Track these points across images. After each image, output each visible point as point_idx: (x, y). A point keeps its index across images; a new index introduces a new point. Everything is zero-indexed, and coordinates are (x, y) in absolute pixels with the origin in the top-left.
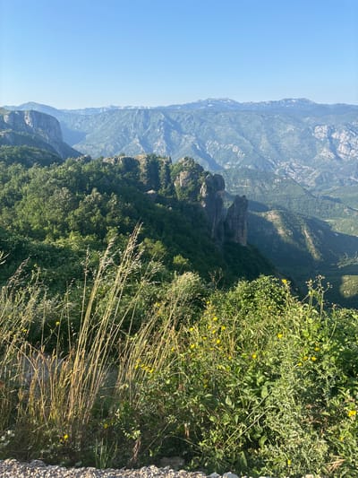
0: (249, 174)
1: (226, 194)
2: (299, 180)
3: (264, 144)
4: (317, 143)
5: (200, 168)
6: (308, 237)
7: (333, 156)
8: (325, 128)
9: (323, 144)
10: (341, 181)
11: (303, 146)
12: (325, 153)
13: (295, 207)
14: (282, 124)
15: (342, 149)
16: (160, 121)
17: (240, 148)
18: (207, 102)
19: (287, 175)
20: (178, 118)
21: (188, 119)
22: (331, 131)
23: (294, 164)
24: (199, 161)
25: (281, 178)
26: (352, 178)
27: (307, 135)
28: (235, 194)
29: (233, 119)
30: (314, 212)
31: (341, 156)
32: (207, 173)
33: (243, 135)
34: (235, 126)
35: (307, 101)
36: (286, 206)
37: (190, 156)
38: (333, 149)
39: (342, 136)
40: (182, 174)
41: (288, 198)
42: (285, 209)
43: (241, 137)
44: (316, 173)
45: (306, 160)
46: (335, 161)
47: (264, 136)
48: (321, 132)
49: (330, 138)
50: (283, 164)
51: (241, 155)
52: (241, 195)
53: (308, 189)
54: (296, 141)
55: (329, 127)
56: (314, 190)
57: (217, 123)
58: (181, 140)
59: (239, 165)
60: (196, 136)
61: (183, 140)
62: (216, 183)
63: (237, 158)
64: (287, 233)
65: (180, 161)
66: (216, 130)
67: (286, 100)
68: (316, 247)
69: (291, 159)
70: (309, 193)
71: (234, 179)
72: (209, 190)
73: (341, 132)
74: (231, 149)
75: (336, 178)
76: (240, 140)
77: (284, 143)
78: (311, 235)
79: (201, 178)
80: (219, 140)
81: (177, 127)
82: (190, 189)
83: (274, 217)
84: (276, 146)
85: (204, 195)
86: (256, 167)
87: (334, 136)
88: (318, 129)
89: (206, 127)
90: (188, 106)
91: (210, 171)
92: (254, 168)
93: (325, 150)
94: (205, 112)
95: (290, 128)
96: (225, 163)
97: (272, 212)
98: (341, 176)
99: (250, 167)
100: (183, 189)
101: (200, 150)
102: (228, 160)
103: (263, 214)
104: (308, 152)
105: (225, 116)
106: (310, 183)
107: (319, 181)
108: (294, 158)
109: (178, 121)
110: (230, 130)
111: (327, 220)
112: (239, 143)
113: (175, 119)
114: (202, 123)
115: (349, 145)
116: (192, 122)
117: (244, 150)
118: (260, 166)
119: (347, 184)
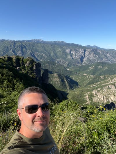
0: (48, 62)
1: (42, 68)
2: (63, 65)
3: (52, 54)
4: (67, 54)
5: (33, 61)
7: (71, 58)
8: (69, 50)
9: (69, 54)
10: (74, 65)
11: (63, 55)
12: (69, 57)
13: (62, 73)
14: (57, 48)
15: (74, 56)
16: (19, 45)
17: (45, 54)
18: (35, 40)
19: (59, 63)
20: (25, 45)
21: (29, 45)
22: (71, 51)
24: (33, 58)
26: (77, 64)
27: (64, 51)
28: (44, 68)
29: (43, 46)
30: (67, 74)
31: (73, 58)
32: (36, 62)
33: (46, 51)
34: (44, 48)
35: (64, 42)
36: (59, 72)
37: (30, 57)
38: (71, 56)
40: (27, 62)
41: (60, 70)
42: (59, 73)
43: (45, 52)
44: (67, 63)
45: (64, 59)
47: (52, 51)
49: (70, 53)
50: (58, 60)
51: (46, 57)
52: (46, 69)
54: (61, 54)
57: (38, 47)
58: (26, 51)
59: (45, 60)
60: (31, 50)
61: (27, 51)
62: (39, 65)
63: (44, 58)
64: (60, 80)
65: (27, 58)
66: (38, 49)
67: (58, 41)
68: (68, 84)
69: (60, 59)
70: (65, 68)
71: (44, 64)
72: (36, 67)
73: (73, 51)
74: (43, 55)
75: (72, 64)
77: (58, 54)
78: (67, 80)
79: (34, 64)
80: (39, 52)
81: (25, 47)
82: (30, 67)
83: (56, 75)
84: (56, 54)
85: (35, 68)
87: (71, 52)
88: (67, 50)
89: (35, 48)
90: (28, 41)
91: (37, 61)
94: (34, 43)
95: (60, 49)
96: (41, 59)
97: (55, 74)
98: (74, 64)
99: (48, 60)
100: (28, 67)
101: (33, 55)
102: (42, 58)
103: (53, 74)
104: (65, 57)
105: (40, 45)
106: (66, 66)
107: (68, 65)
108: (61, 58)
109: (25, 46)
110: (42, 49)
111: (71, 76)
112: (45, 53)
113: (24, 45)
114: (33, 47)
115: (75, 55)
116: (30, 46)
117: (46, 55)
118: (51, 60)
119: (75, 66)
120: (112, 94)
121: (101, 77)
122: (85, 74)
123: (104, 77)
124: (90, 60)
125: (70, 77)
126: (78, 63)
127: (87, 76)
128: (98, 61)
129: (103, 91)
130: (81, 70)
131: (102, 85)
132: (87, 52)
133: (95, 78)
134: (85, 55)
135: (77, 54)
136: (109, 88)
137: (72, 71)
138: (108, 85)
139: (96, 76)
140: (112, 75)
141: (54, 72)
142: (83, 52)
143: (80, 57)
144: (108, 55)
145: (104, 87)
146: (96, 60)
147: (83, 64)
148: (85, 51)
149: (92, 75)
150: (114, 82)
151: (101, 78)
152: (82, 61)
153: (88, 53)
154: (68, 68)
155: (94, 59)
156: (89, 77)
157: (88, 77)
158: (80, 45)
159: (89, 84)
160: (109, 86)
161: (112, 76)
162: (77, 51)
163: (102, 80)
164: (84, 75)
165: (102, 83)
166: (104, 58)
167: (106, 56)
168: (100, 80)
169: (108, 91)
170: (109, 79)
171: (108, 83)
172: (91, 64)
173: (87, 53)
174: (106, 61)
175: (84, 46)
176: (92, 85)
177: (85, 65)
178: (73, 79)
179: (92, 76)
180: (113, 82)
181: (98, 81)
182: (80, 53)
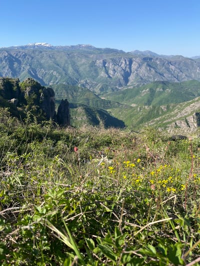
0: (66, 88)
1: (55, 100)
2: (91, 89)
3: (70, 70)
4: (99, 69)
6: (99, 119)
7: (107, 76)
8: (101, 61)
9: (102, 69)
10: (112, 89)
11: (92, 71)
13: (91, 105)
14: (79, 59)
15: (111, 72)
16: (5, 57)
17: (57, 72)
18: (34, 45)
19: (85, 87)
20: (17, 55)
21: (24, 56)
22: (104, 63)
23: (88, 81)
25: (82, 89)
26: (117, 87)
27: (93, 65)
29: (51, 56)
30: (101, 107)
31: (111, 76)
32: (43, 88)
33: (58, 65)
34: (53, 60)
35: (91, 46)
36: (87, 104)
38: (107, 72)
39: (110, 66)
40: (28, 88)
41: (88, 100)
42: (86, 106)
43: (57, 66)
44: (100, 85)
45: (94, 78)
46: (108, 78)
47: (70, 66)
48: (100, 63)
49: (104, 66)
50: (82, 81)
51: (59, 77)
52: (64, 99)
53: (97, 94)
54: (88, 69)
55: (103, 61)
56: (100, 95)
57: (42, 58)
58: (20, 69)
59: (58, 82)
60: (30, 65)
61: (22, 68)
63: (57, 78)
64: (89, 119)
65: (25, 81)
66: (42, 62)
67: (80, 45)
69: (86, 79)
70: (97, 96)
72: (45, 97)
73: (109, 63)
74: (52, 73)
75: (109, 87)
76: (57, 68)
77: (81, 69)
78: (101, 118)
79: (40, 90)
80: (44, 68)
81: (17, 60)
82: (34, 97)
83: (81, 110)
84: (77, 71)
86: (68, 83)
87: (106, 65)
88: (98, 62)
89: (35, 60)
90: (22, 48)
91: (44, 86)
92: (66, 84)
93: (103, 73)
94: (33, 52)
95: (84, 61)
96: (49, 81)
97: (80, 108)
98: (112, 86)
99: (64, 83)
101: (33, 74)
102: (51, 80)
103: (75, 109)
104: (94, 74)
105: (46, 54)
106: (97, 91)
107: (102, 89)
108: (88, 77)
109: (17, 57)
110: (50, 62)
111: (108, 110)
112: (56, 69)
113: (14, 56)
114: (33, 58)
115: (114, 70)
116: (26, 57)
117: (60, 74)
118: (70, 83)
119: (115, 91)
121: (163, 108)
122: (133, 105)
123: (168, 108)
124: (142, 79)
125: (107, 112)
126: (121, 85)
127: (137, 107)
128: (154, 79)
129: (167, 132)
130: (127, 98)
131: (164, 122)
132: (134, 63)
133: (152, 111)
134: (132, 69)
135: (116, 67)
136: (176, 126)
137: (110, 100)
138: (174, 121)
139: (154, 107)
140: (181, 103)
141: (78, 105)
142: (128, 63)
143: (123, 73)
144: (172, 67)
145: (168, 125)
146: (150, 78)
147: (129, 86)
148: (131, 62)
149: (146, 104)
150: (186, 114)
151: (162, 110)
152: (127, 80)
153: (137, 65)
154: (103, 95)
155: (148, 76)
156: (140, 109)
157: (138, 109)
158: (121, 51)
159: (142, 121)
160: (177, 122)
161: (181, 105)
162: (115, 62)
163: (163, 113)
164: (132, 107)
165: (164, 119)
166: (165, 73)
167: (168, 70)
168: (160, 113)
169: (177, 131)
170: (176, 111)
171: (175, 118)
172: (144, 85)
173: (134, 66)
174: (169, 77)
175: (128, 53)
176: (147, 123)
177: (132, 87)
178: (113, 115)
179: (146, 107)
181: (158, 115)
182: (123, 65)
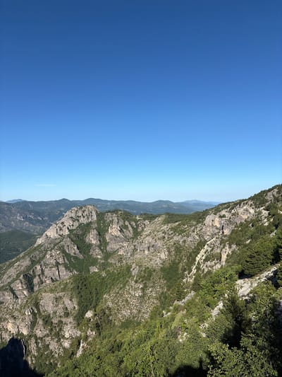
120: (8, 316)
180: (6, 283)
